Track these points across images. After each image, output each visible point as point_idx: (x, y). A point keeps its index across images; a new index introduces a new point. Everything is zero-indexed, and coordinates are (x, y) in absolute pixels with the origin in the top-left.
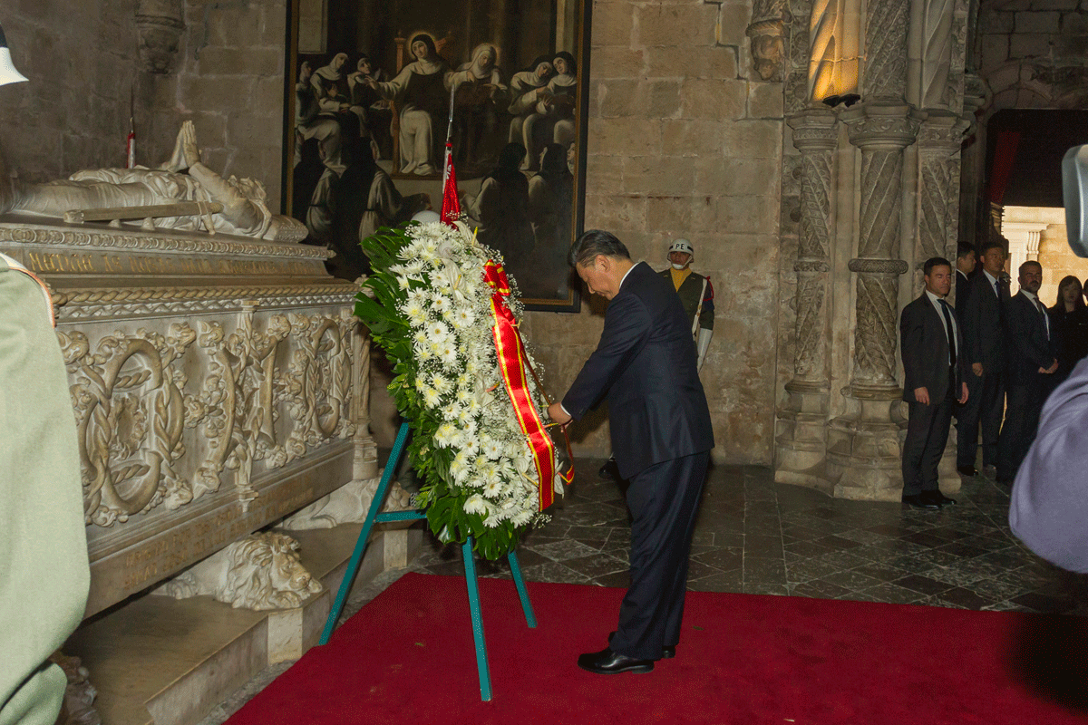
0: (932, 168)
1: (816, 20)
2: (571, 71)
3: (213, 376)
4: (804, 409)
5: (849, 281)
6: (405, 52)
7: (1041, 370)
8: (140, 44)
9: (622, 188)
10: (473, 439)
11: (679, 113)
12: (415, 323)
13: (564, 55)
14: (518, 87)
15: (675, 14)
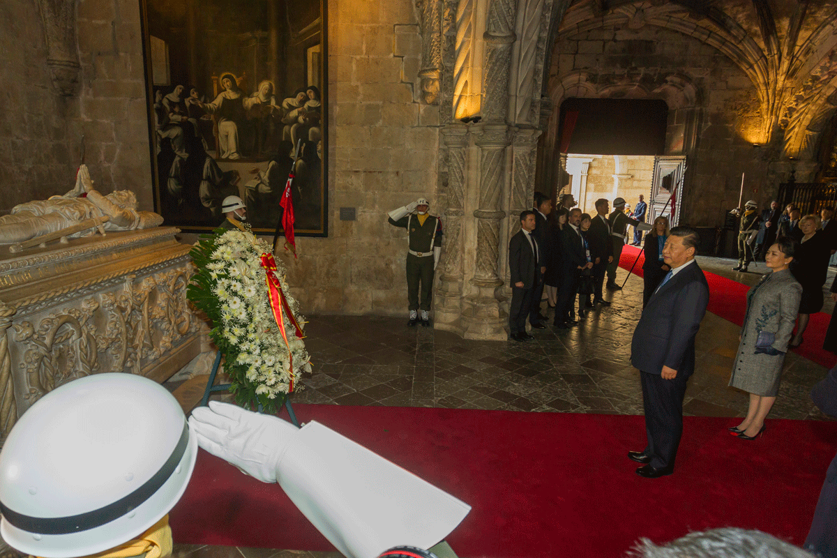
0: (521, 157)
1: (456, 72)
2: (317, 98)
3: (112, 321)
4: (449, 291)
5: (474, 222)
6: (218, 85)
7: (579, 267)
8: (53, 78)
9: (349, 167)
10: (259, 358)
11: (381, 122)
12: (222, 299)
13: (313, 88)
14: (287, 107)
15: (377, 63)
